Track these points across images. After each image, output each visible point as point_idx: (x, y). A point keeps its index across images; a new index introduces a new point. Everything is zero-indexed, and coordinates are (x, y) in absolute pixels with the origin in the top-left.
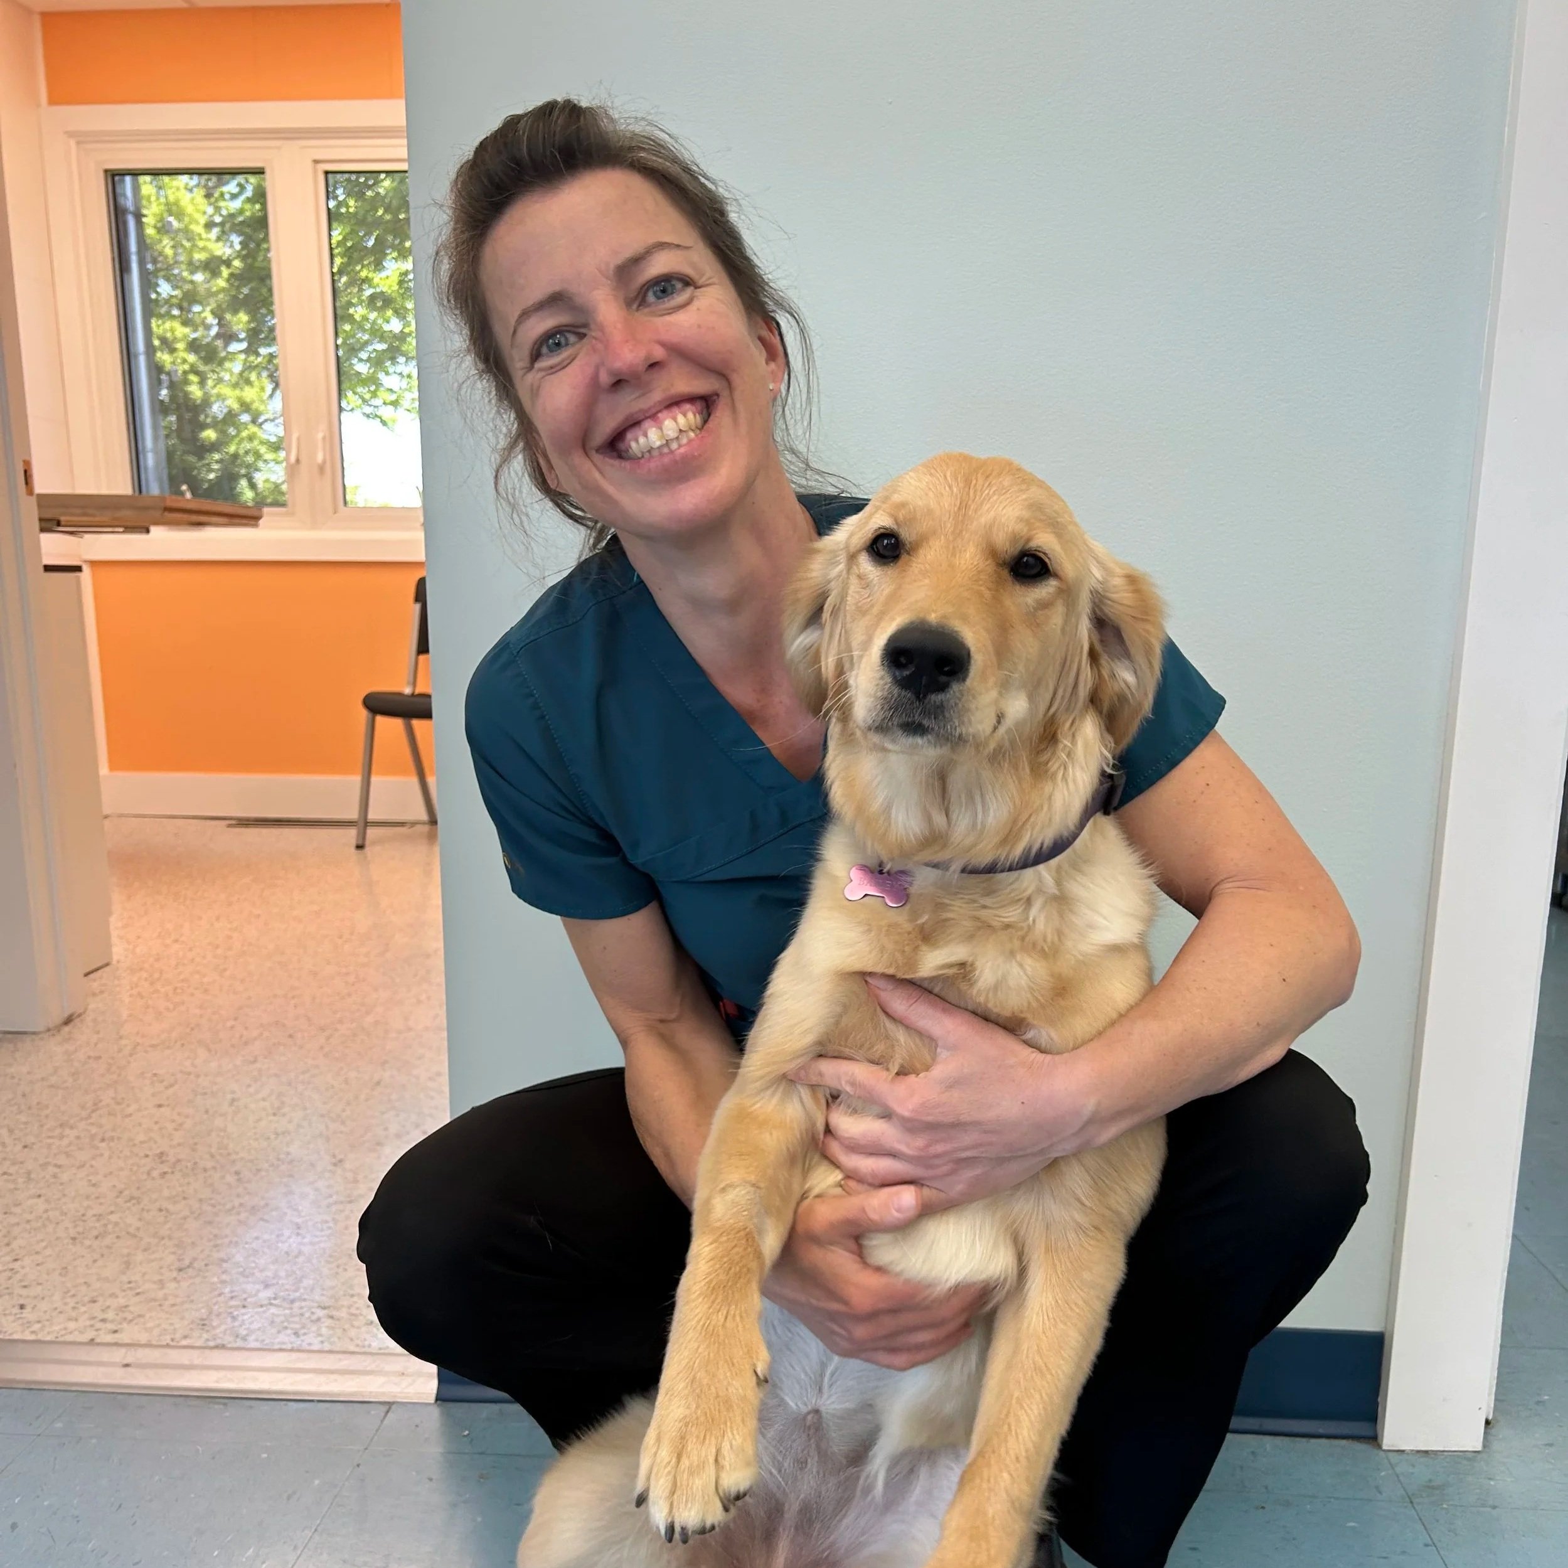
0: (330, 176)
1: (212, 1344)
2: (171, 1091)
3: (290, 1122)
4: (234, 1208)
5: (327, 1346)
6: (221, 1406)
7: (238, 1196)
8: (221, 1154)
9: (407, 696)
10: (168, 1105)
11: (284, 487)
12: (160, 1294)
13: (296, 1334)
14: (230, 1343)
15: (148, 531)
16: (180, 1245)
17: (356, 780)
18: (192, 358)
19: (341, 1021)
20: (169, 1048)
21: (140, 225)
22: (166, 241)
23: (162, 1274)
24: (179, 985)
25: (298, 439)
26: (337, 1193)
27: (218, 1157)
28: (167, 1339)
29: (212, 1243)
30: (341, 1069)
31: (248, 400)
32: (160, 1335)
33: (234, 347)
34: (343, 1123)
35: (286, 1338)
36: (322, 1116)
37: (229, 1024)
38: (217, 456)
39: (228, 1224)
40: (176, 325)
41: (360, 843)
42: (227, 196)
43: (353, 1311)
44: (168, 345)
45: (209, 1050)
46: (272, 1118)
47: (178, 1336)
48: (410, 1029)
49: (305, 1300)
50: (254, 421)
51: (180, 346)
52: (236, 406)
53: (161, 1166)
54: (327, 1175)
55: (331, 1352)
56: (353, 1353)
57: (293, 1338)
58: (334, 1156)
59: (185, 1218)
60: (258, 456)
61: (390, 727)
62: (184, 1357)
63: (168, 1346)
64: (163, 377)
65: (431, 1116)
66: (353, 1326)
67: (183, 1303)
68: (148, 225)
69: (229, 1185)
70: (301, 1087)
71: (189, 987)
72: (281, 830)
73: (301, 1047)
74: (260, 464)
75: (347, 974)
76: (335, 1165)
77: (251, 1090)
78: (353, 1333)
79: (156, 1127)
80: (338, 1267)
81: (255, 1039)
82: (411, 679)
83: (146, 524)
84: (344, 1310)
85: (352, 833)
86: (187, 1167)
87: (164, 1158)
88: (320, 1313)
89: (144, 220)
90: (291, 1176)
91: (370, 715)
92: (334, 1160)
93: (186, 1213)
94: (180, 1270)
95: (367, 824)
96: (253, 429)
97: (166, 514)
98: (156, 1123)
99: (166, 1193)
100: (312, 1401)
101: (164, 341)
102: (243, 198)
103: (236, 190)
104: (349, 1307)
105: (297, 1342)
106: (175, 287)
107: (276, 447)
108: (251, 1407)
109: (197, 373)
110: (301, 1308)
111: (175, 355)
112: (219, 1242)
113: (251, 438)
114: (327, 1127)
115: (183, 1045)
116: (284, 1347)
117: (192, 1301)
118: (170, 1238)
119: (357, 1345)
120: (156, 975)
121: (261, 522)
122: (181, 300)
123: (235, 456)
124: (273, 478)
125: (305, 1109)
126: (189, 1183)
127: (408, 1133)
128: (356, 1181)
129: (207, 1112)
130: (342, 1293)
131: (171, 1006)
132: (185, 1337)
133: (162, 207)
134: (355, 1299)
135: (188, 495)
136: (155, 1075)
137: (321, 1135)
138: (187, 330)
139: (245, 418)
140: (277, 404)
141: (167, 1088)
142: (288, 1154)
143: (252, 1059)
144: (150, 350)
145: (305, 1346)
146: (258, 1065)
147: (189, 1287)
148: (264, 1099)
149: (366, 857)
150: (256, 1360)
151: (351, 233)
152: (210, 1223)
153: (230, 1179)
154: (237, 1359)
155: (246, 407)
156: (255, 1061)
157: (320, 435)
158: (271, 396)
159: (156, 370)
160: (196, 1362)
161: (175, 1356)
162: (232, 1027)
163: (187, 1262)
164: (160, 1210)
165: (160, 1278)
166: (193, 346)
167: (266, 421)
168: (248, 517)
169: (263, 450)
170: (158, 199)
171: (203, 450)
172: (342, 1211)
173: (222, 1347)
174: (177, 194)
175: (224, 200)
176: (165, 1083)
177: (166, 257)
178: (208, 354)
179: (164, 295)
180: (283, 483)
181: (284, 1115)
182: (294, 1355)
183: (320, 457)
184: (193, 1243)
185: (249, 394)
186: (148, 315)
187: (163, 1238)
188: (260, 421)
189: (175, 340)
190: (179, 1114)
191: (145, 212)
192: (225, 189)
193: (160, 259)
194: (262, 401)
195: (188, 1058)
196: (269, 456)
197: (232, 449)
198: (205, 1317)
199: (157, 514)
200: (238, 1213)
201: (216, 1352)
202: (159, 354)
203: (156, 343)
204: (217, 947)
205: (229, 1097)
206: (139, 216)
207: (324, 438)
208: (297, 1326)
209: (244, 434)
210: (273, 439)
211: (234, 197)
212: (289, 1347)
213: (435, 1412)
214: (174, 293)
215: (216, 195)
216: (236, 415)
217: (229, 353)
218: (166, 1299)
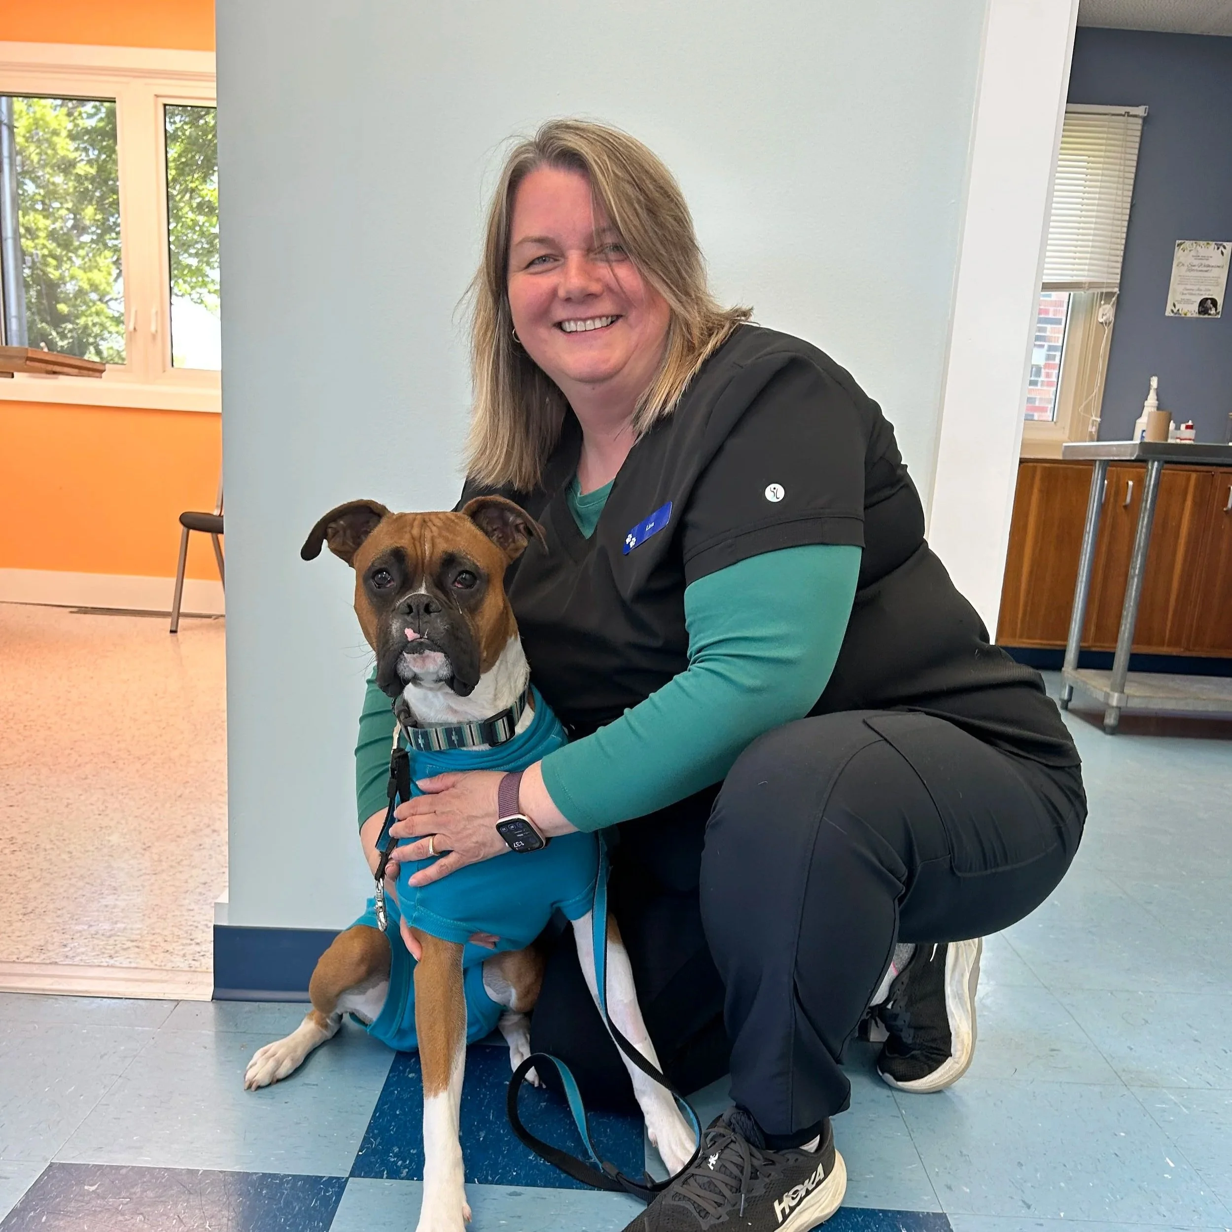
0: (167, 107)
1: (48, 961)
2: (20, 796)
3: (112, 819)
4: (66, 875)
5: (133, 965)
6: (53, 1000)
7: (70, 867)
8: (57, 840)
9: (216, 516)
10: (18, 806)
11: (124, 354)
12: (9, 929)
13: (111, 957)
14: (62, 961)
15: (13, 377)
16: (25, 898)
17: (173, 581)
18: (52, 245)
19: (153, 754)
20: (19, 767)
21: (12, 134)
22: (32, 148)
23: (11, 917)
24: (28, 724)
25: (136, 312)
26: (146, 868)
27: (56, 842)
28: (14, 958)
29: (50, 898)
30: (152, 785)
31: (97, 282)
32: (9, 955)
33: (86, 238)
34: (152, 822)
35: (105, 961)
36: (136, 817)
37: (68, 751)
38: (70, 326)
39: (62, 886)
40: (40, 217)
41: (174, 629)
42: (85, 116)
43: (154, 943)
44: (31, 233)
45: (51, 769)
46: (97, 817)
47: (21, 956)
48: (206, 761)
49: (118, 936)
50: (100, 300)
51: (42, 234)
52: (86, 286)
53: (12, 846)
54: (138, 856)
55: (136, 968)
56: (152, 969)
57: (107, 960)
58: (144, 844)
59: (29, 881)
60: (103, 326)
61: (200, 539)
62: (26, 969)
63: (14, 962)
64: (28, 258)
65: (219, 819)
66: (153, 953)
67: (26, 936)
68: (19, 134)
69: (64, 861)
70: (120, 797)
71: (36, 725)
72: (112, 617)
73: (122, 770)
74: (106, 335)
75: (160, 721)
76: (145, 849)
77: (83, 798)
78: (153, 957)
79: (8, 820)
80: (144, 915)
81: (87, 763)
82: (220, 504)
83: (11, 371)
84: (148, 943)
85: (167, 622)
86: (31, 848)
87: (14, 841)
88: (129, 944)
89: (15, 130)
90: (112, 856)
91: (186, 529)
92: (144, 847)
93: (30, 877)
94: (25, 914)
95: (179, 615)
96: (100, 306)
97: (28, 362)
98: (8, 817)
99: (15, 864)
100: (122, 998)
101: (28, 230)
102: (98, 117)
103: (93, 111)
104: (151, 941)
105: (112, 962)
106: (38, 187)
107: (118, 321)
108: (76, 1001)
109: (54, 257)
110: (115, 941)
111: (36, 241)
112: (55, 897)
113: (98, 314)
114: (140, 825)
115: (30, 765)
116: (102, 964)
117: (33, 934)
118: (18, 894)
119: (156, 965)
120: (11, 716)
121: (104, 374)
122: (44, 196)
123: (86, 327)
124: (116, 347)
125: (123, 811)
126: (32, 858)
127: (201, 830)
128: (160, 861)
129: (47, 811)
130: (146, 932)
131: (21, 738)
132: (28, 957)
133: (31, 120)
134: (155, 936)
135: (46, 350)
136: (8, 785)
137: (135, 830)
138: (48, 222)
139: (94, 296)
140: (119, 286)
141: (17, 794)
142: (109, 841)
143: (84, 777)
144: (17, 236)
145: (117, 964)
146: (88, 781)
147: (31, 925)
148: (92, 804)
149: (178, 640)
150: (80, 972)
151: (184, 151)
152: (48, 884)
153: (65, 856)
154: (67, 971)
155: (95, 288)
156: (86, 779)
157: (154, 311)
158: (116, 280)
159: (21, 253)
160: (36, 972)
161: (19, 969)
162: (69, 754)
163: (29, 910)
164: (10, 875)
165: (10, 919)
166: (52, 235)
167: (111, 299)
168: (95, 371)
169: (108, 323)
170: (28, 114)
171: (57, 320)
172: (149, 880)
173: (56, 963)
174: (44, 110)
175: (82, 118)
176: (16, 791)
177: (32, 161)
178: (64, 241)
179: (31, 192)
180: (123, 351)
181: (107, 815)
182: (109, 970)
183: (153, 329)
184: (35, 897)
185: (97, 277)
186: (16, 206)
187: (12, 894)
188: (107, 298)
189: (38, 229)
190: (26, 812)
191: (16, 124)
192: (83, 109)
193: (28, 162)
194: (108, 284)
195: (34, 774)
196: (113, 329)
197: (82, 321)
198: (42, 944)
199: (21, 362)
200: (70, 879)
201: (50, 967)
202: (23, 240)
203: (22, 231)
204: (59, 698)
205: (65, 802)
206: (11, 128)
207: (157, 313)
208: (112, 952)
209: (93, 309)
210: (117, 315)
211: (90, 116)
212: (106, 964)
213: (211, 1007)
214: (37, 191)
215: (76, 114)
216: (86, 293)
217: (82, 243)
218: (13, 933)
